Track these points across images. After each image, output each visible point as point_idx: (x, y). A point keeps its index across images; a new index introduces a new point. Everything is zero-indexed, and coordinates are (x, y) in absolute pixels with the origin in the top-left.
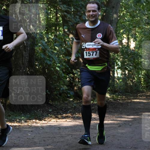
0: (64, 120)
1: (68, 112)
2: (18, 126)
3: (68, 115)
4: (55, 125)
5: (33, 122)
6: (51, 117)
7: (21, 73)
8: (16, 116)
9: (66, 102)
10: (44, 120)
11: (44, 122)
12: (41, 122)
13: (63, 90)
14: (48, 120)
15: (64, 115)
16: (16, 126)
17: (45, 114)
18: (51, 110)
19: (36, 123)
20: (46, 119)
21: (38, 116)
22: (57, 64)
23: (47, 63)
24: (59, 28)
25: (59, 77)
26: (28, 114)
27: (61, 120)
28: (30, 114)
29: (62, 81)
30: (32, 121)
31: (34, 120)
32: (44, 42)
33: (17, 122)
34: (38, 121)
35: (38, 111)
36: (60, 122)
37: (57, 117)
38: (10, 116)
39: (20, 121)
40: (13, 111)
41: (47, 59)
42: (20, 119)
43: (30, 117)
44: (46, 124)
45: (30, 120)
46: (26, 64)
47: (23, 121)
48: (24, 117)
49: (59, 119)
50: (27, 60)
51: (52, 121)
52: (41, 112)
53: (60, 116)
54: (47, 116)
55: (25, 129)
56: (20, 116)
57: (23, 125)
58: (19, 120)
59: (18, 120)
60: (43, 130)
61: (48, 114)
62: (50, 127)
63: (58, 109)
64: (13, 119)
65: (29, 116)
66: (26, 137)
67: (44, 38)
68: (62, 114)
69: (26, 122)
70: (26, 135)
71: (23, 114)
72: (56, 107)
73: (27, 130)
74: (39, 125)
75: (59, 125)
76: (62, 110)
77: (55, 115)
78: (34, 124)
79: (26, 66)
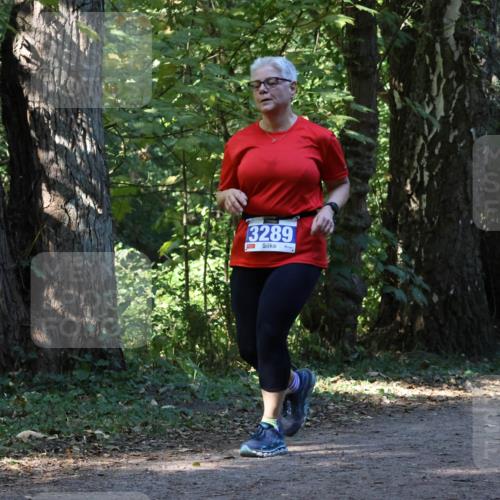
2: (452, 399)
7: (461, 230)
8: (446, 368)
16: (447, 398)
26: (486, 360)
28: (491, 360)
33: (450, 385)
38: (426, 366)
39: (459, 382)
40: (437, 351)
42: (459, 378)
47: (469, 384)
48: (471, 369)
56: (458, 365)
57: (470, 394)
58: (456, 379)
59: (453, 381)
64: (437, 378)
65: (488, 366)
71: (468, 362)
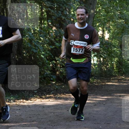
0: (48, 100)
1: (51, 93)
3: (50, 96)
4: (39, 105)
5: (21, 101)
6: (36, 97)
9: (49, 85)
10: (30, 100)
11: (30, 101)
12: (27, 102)
13: (47, 74)
14: (33, 100)
15: (48, 96)
17: (31, 95)
18: (37, 92)
19: (23, 102)
20: (32, 99)
21: (25, 97)
22: (41, 52)
23: (33, 52)
24: (44, 22)
25: (43, 63)
27: (45, 100)
29: (46, 66)
30: (19, 101)
31: (21, 100)
32: (30, 34)
34: (25, 101)
35: (25, 92)
36: (44, 101)
37: (41, 98)
41: (33, 48)
43: (18, 97)
44: (32, 103)
45: (18, 100)
46: (15, 52)
49: (43, 99)
50: (16, 49)
51: (37, 100)
52: (28, 93)
53: (44, 97)
54: (33, 96)
55: (14, 108)
60: (29, 108)
61: (33, 95)
62: (35, 106)
63: (42, 91)
66: (14, 114)
67: (31, 30)
68: (46, 94)
69: (14, 101)
70: (14, 113)
72: (40, 89)
73: (15, 108)
74: (25, 104)
75: (43, 104)
76: (45, 91)
77: (39, 96)
78: (22, 104)
79: (15, 54)
